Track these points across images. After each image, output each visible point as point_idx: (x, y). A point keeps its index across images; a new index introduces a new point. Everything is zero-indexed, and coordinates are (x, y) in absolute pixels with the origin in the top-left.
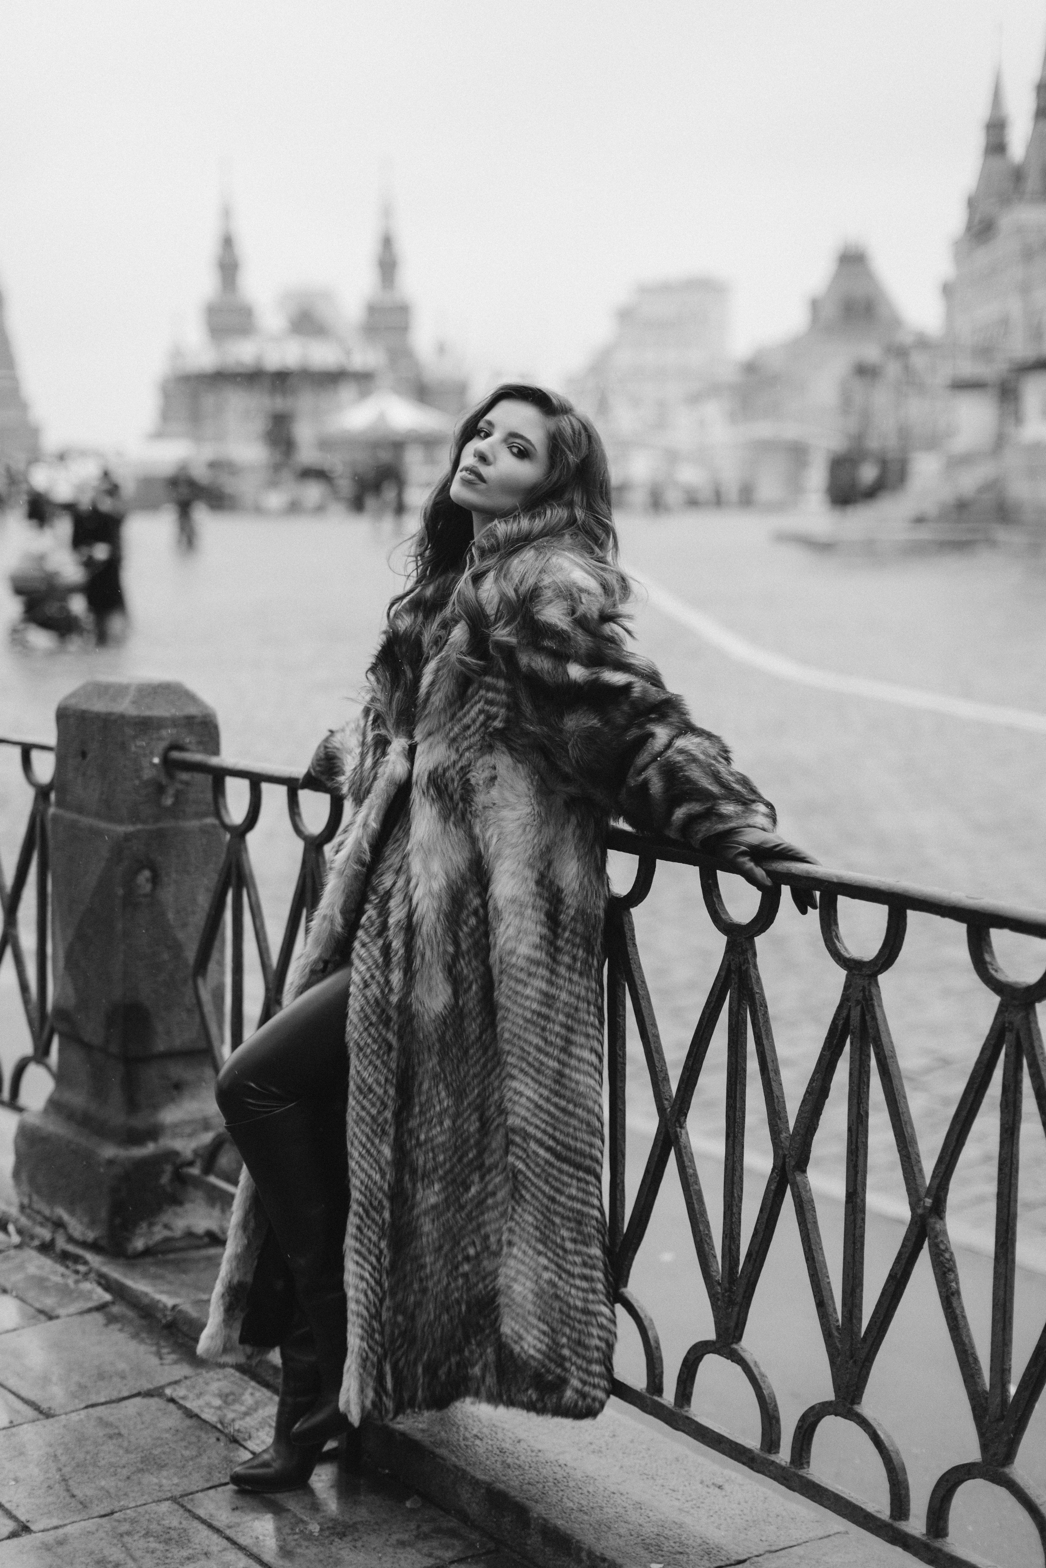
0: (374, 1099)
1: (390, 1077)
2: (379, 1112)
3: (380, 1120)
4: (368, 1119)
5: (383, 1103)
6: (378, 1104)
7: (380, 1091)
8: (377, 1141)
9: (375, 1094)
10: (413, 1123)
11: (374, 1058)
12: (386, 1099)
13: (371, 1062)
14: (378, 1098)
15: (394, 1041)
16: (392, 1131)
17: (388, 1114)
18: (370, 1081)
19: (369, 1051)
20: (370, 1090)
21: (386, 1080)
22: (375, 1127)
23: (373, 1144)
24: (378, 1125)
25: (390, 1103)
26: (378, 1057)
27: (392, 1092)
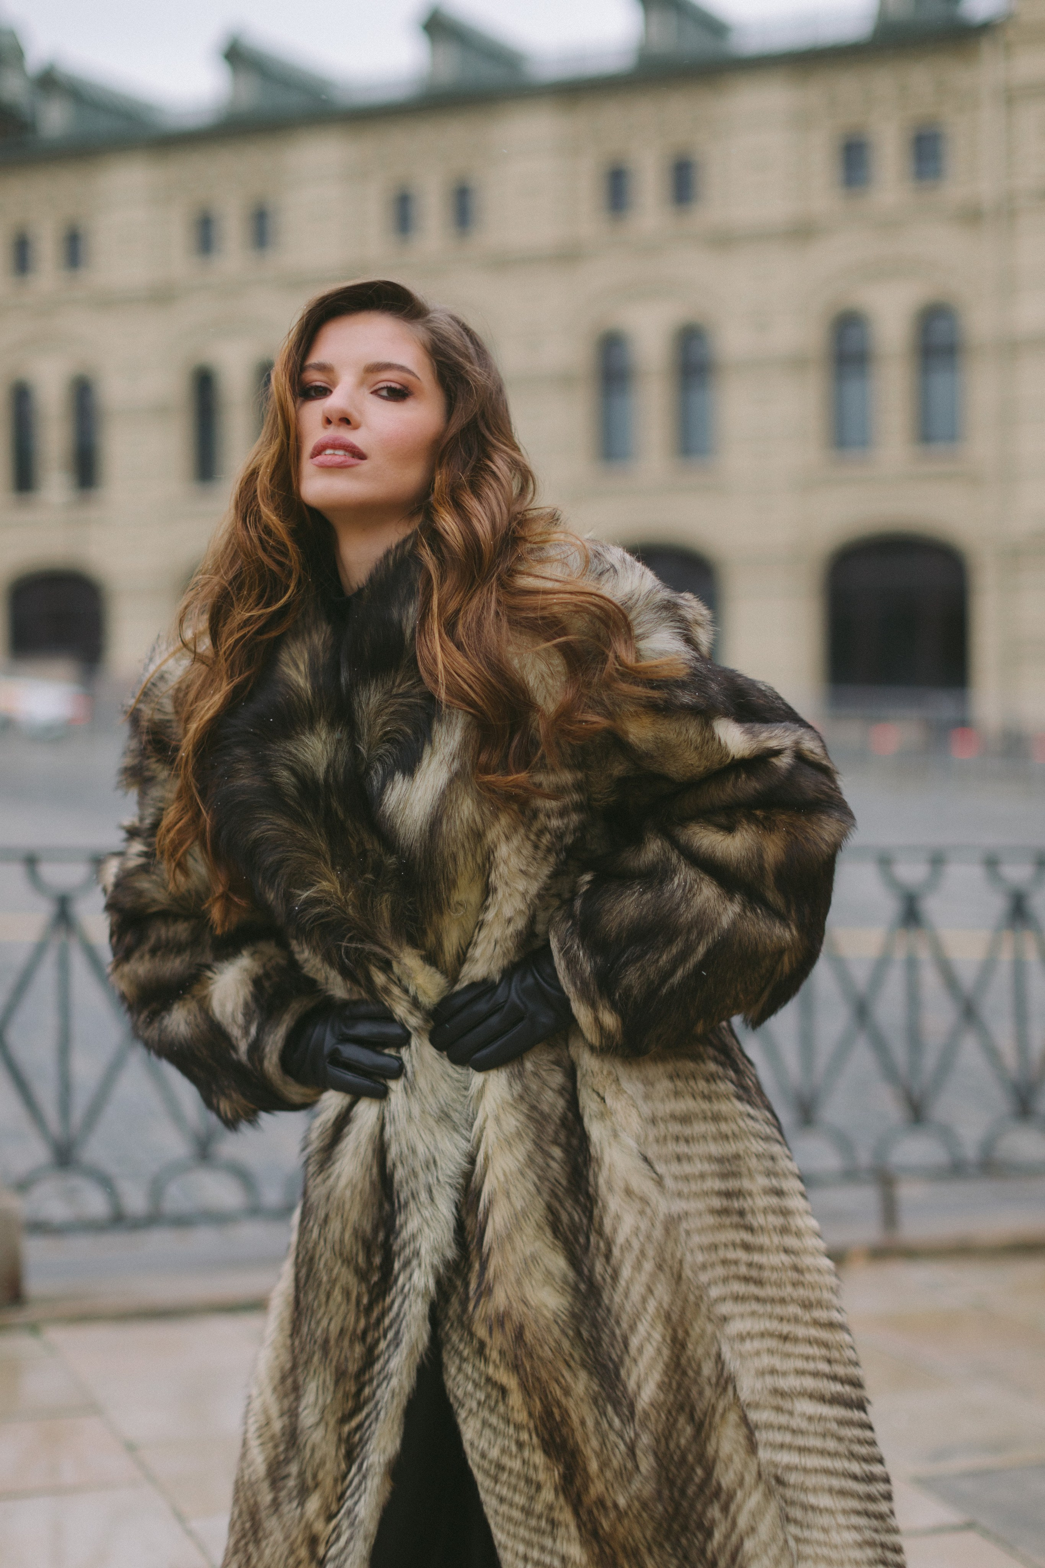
0: (513, 1480)
1: (524, 1436)
2: (531, 1499)
3: (539, 1507)
4: (517, 1514)
5: (528, 1481)
6: (522, 1484)
7: (516, 1465)
8: (548, 1542)
9: (511, 1472)
10: (597, 1488)
11: (486, 1413)
12: (531, 1472)
13: (485, 1423)
14: (519, 1476)
15: (510, 1381)
16: (566, 1516)
17: (548, 1495)
18: (494, 1453)
19: (474, 1405)
20: (500, 1467)
21: (520, 1445)
22: (533, 1522)
23: (543, 1549)
24: (540, 1517)
25: (542, 1476)
26: (492, 1410)
27: (539, 1458)
